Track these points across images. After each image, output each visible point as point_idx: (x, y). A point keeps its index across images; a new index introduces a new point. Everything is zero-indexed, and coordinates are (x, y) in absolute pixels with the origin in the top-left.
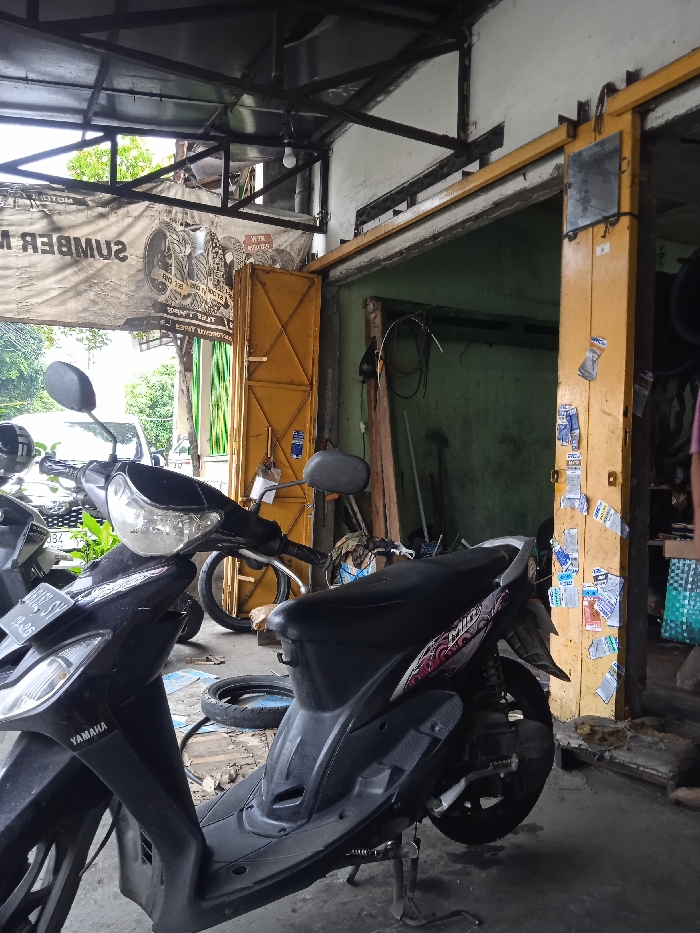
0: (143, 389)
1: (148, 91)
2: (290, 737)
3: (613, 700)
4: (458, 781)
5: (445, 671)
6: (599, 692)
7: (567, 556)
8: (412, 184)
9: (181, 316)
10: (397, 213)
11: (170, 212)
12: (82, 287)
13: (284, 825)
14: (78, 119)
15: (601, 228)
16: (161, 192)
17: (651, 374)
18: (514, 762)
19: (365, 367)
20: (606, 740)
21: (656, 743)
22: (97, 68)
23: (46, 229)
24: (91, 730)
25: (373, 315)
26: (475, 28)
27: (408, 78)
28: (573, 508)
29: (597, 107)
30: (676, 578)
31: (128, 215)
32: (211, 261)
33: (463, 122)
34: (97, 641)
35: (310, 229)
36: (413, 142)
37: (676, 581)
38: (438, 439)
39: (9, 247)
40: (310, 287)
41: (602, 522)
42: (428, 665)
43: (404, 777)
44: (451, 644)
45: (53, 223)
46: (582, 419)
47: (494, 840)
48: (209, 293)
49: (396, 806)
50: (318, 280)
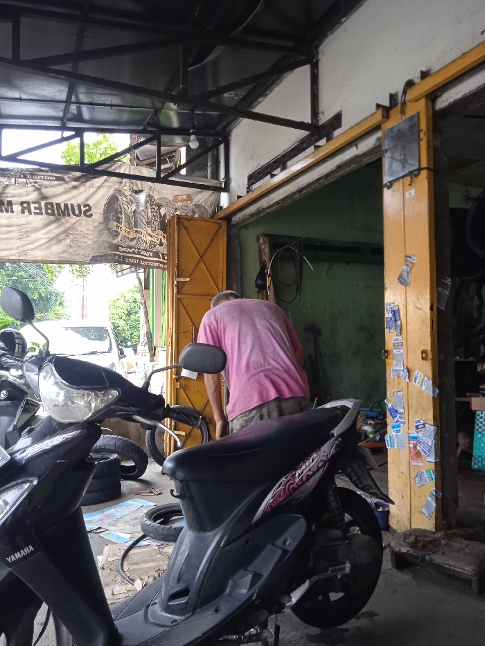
0: (121, 303)
1: (102, 103)
2: (181, 551)
3: (434, 516)
4: (304, 582)
5: (292, 500)
6: (423, 510)
7: (397, 411)
8: (284, 156)
9: (129, 253)
10: (273, 176)
11: (121, 183)
12: (62, 236)
13: (176, 617)
14: (57, 124)
15: (408, 179)
16: (116, 169)
17: (450, 280)
18: (348, 567)
19: (259, 282)
20: (426, 547)
21: (463, 549)
22: (67, 89)
23: (37, 199)
24: (22, 551)
25: (263, 246)
26: (320, 49)
27: (278, 85)
28: (399, 377)
29: (402, 96)
30: (480, 425)
31: (92, 186)
32: (150, 214)
33: (315, 112)
34: (26, 486)
35: (218, 190)
36: (283, 128)
37: (481, 427)
38: (313, 330)
39: (12, 212)
40: (219, 229)
41: (419, 386)
42: (280, 496)
43: (262, 580)
44: (297, 480)
45: (42, 193)
46: (402, 312)
47: (341, 624)
48: (150, 236)
49: (256, 602)
50: (224, 224)
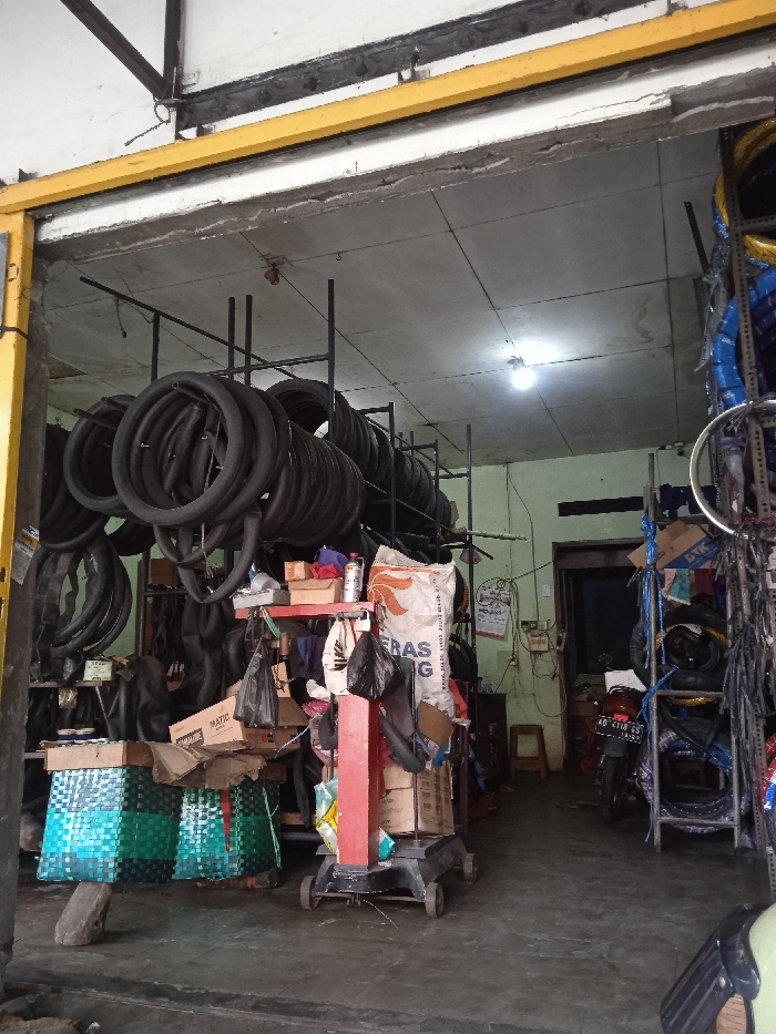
17: (37, 532)
30: (59, 797)
37: (59, 801)
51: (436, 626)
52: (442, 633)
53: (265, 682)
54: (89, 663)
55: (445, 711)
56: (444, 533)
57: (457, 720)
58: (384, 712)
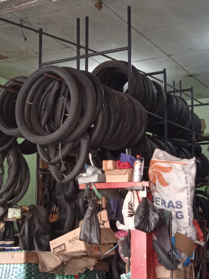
51: (185, 193)
52: (189, 196)
53: (94, 221)
54: (10, 209)
55: (190, 237)
56: (197, 137)
57: (197, 242)
58: (155, 238)
